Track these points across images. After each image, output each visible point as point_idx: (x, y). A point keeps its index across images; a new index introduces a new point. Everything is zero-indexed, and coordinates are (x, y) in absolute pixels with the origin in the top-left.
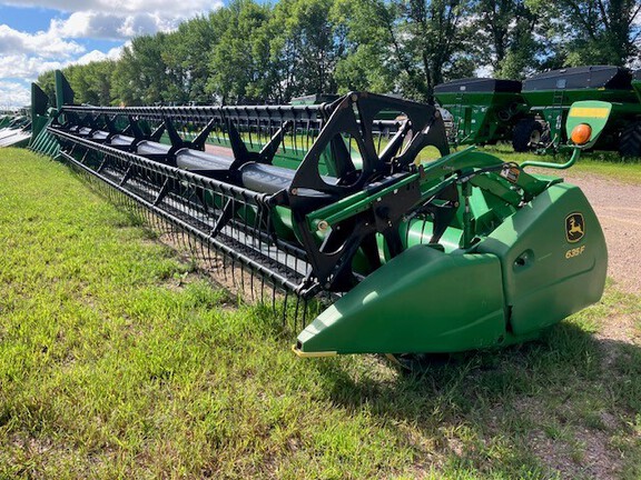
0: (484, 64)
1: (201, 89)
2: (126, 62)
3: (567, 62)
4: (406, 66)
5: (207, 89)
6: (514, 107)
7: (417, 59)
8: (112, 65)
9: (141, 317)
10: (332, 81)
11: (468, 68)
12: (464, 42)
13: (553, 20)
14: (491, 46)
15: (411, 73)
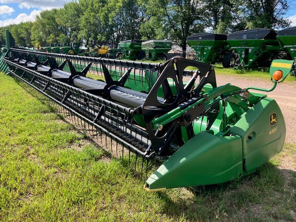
0: (209, 26)
1: (76, 36)
2: (38, 23)
3: (247, 27)
4: (173, 27)
5: (79, 37)
6: (223, 47)
7: (178, 23)
8: (31, 24)
9: (63, 167)
10: (139, 33)
11: (201, 28)
12: (200, 16)
13: (240, 7)
14: (212, 18)
15: (176, 30)
